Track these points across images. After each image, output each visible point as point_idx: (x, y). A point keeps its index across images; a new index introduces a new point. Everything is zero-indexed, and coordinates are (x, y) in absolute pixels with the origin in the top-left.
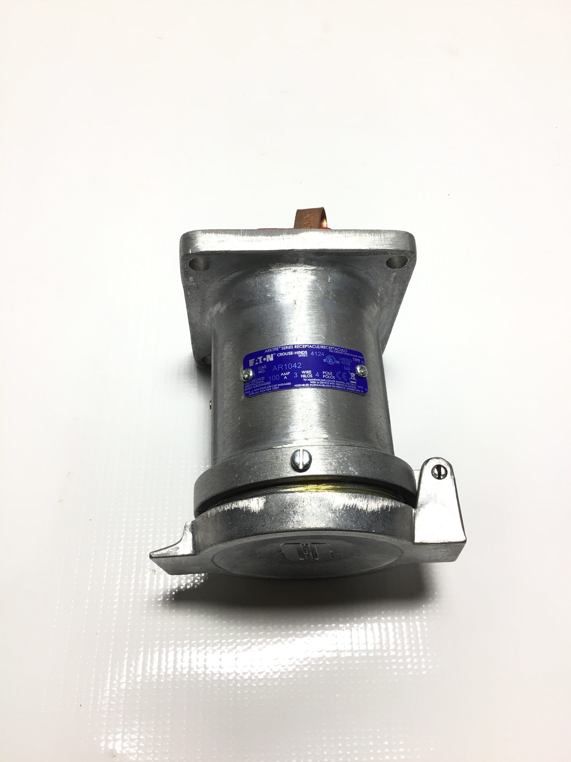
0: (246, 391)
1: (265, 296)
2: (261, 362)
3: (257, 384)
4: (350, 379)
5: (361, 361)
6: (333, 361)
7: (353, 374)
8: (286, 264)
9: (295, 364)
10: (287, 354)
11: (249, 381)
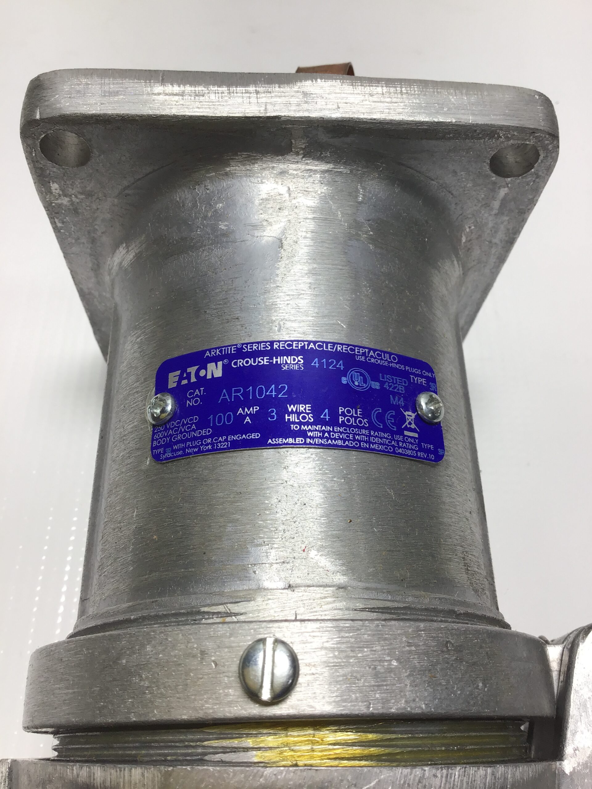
0: (155, 448)
1: (214, 228)
2: (193, 379)
3: (181, 433)
4: (403, 427)
5: (428, 383)
6: (365, 381)
7: (410, 413)
8: (263, 155)
9: (273, 386)
10: (255, 362)
11: (165, 424)
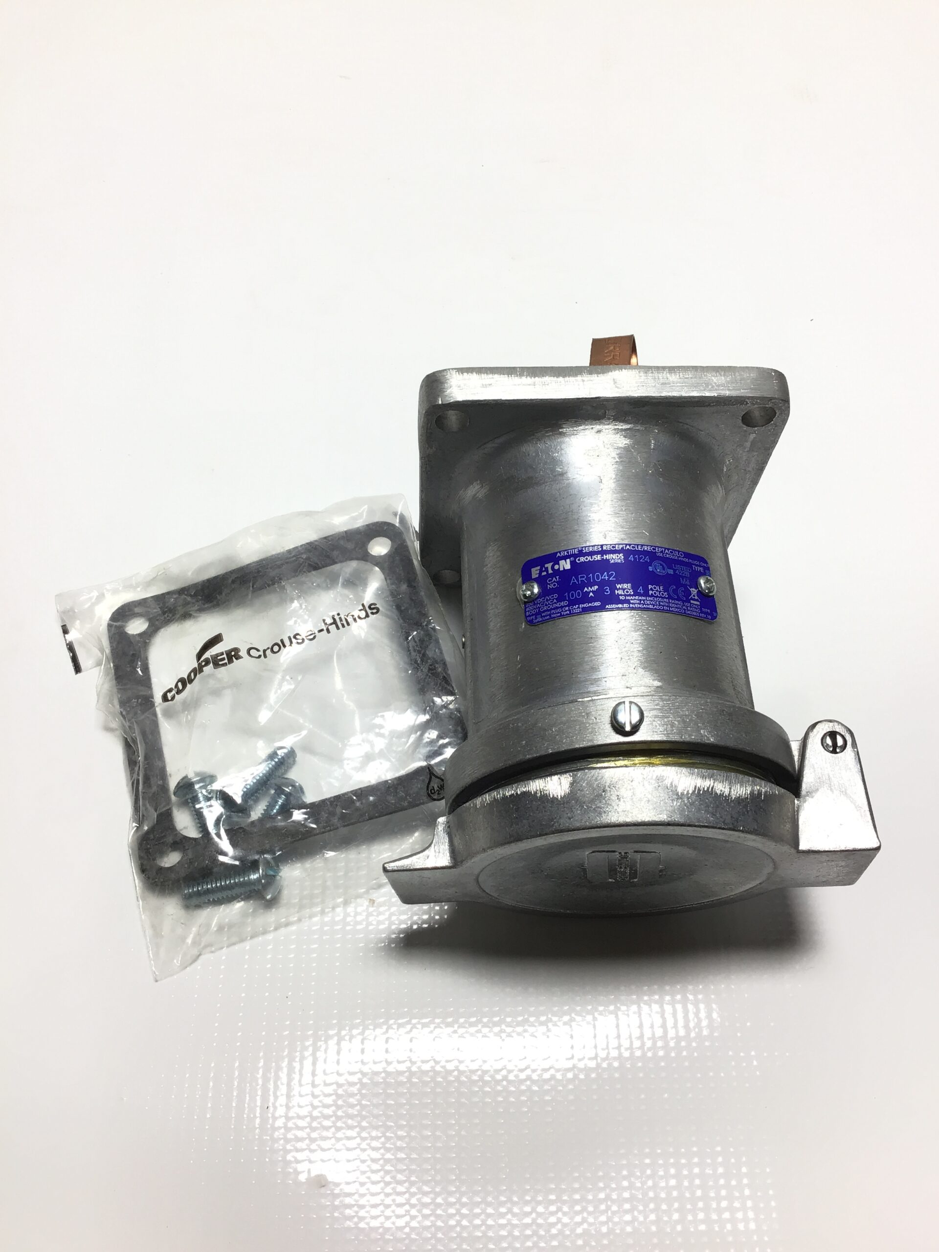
0: (528, 616)
1: (553, 470)
2: (550, 571)
3: (546, 605)
4: (690, 598)
5: (704, 571)
6: (664, 569)
7: (694, 589)
8: (586, 420)
9: (606, 573)
10: (592, 558)
11: (533, 601)
